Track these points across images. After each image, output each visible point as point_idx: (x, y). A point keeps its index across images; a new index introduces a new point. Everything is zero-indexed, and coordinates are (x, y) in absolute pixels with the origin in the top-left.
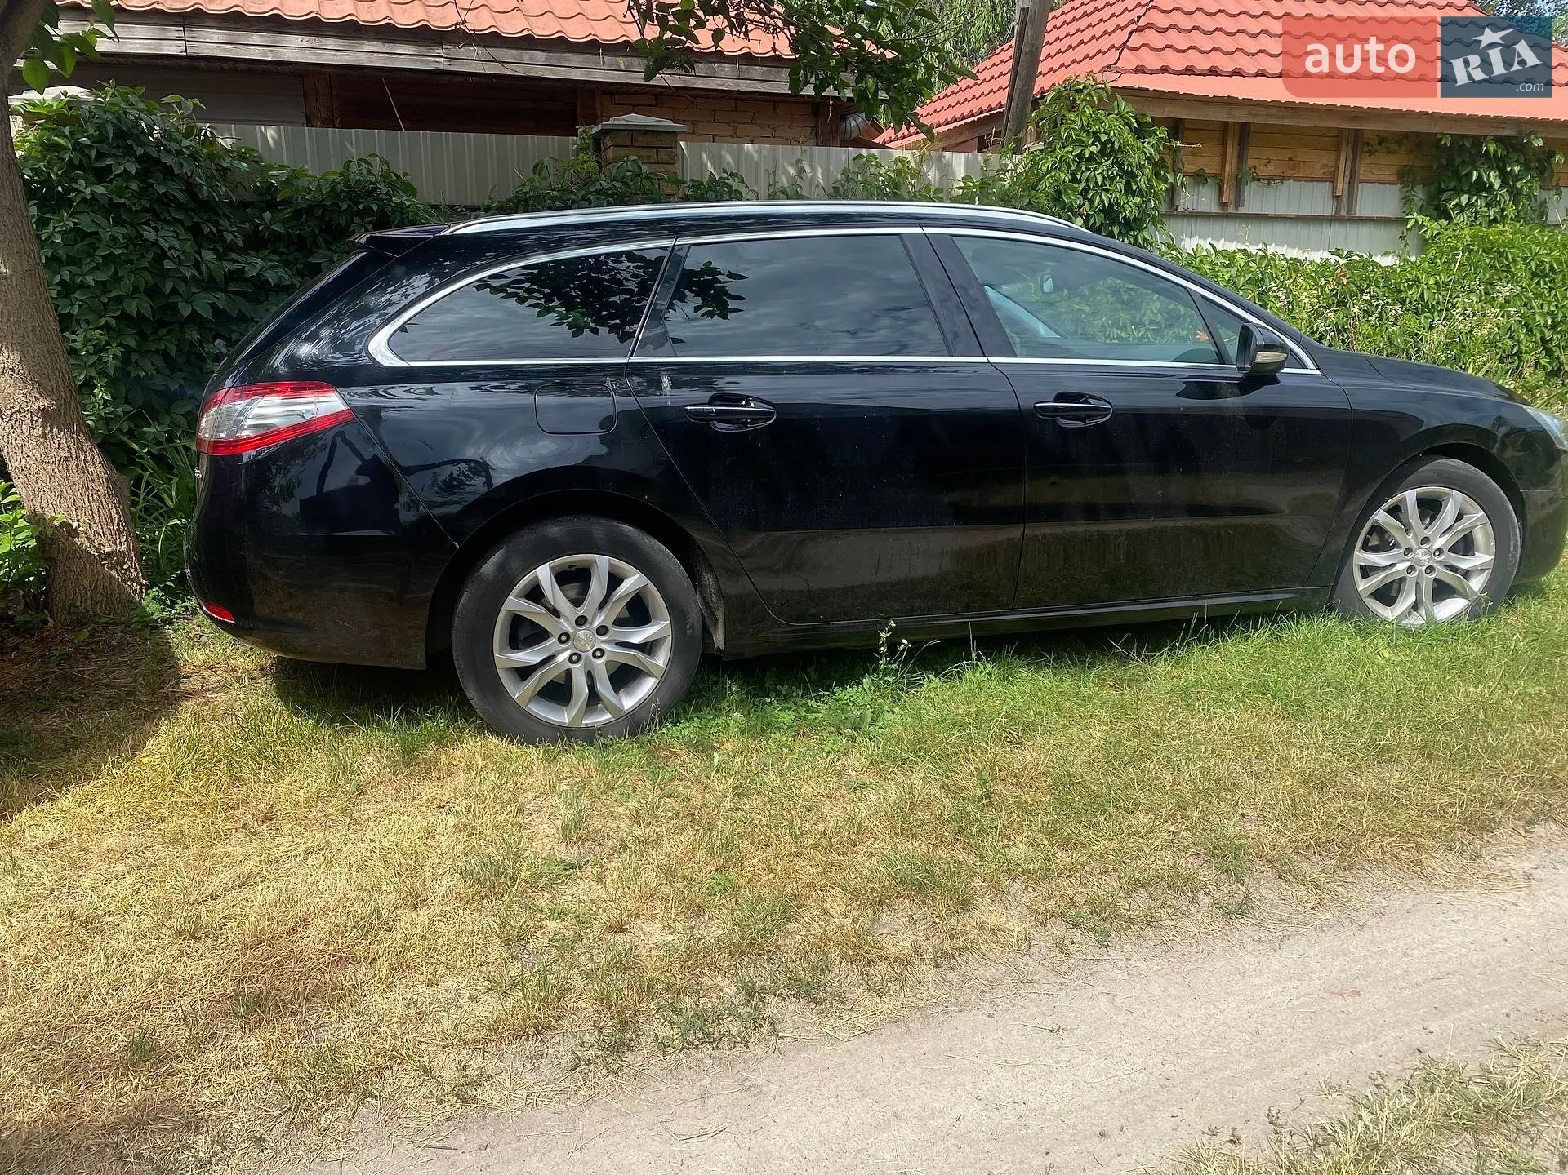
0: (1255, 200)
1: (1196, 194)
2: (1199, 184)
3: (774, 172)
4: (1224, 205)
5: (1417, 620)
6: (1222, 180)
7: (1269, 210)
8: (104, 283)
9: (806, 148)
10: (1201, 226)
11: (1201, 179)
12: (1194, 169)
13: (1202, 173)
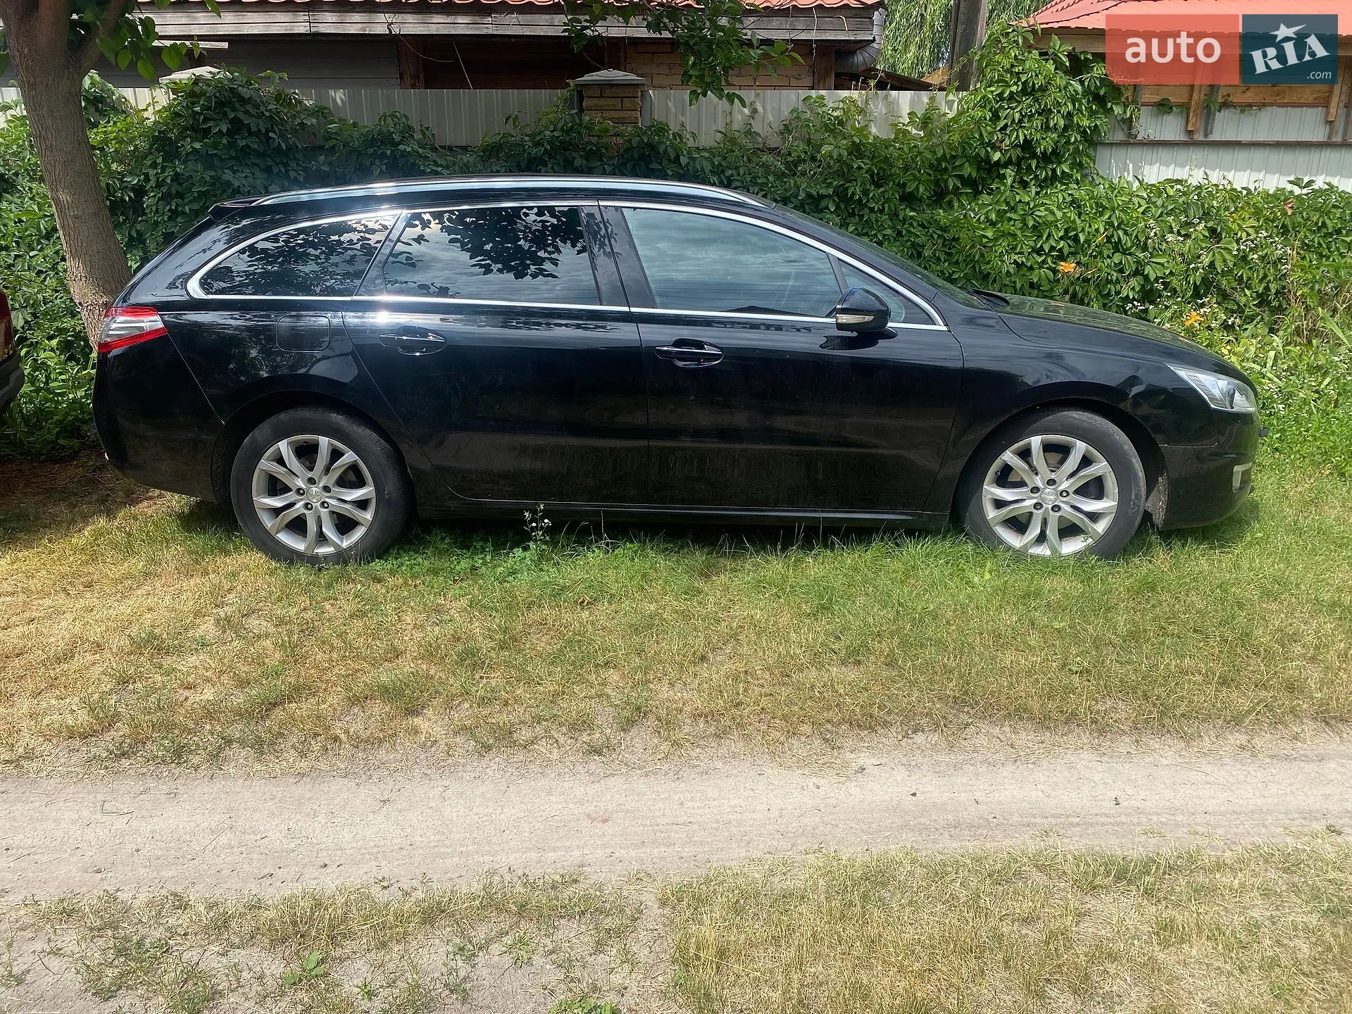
0: (1226, 126)
1: (1159, 123)
2: (1163, 114)
3: (731, 113)
4: (1190, 133)
5: (1043, 551)
6: (1188, 109)
7: (1245, 137)
8: (197, 211)
9: (759, 91)
10: (1164, 153)
11: (1166, 109)
12: (1157, 99)
13: (1166, 102)
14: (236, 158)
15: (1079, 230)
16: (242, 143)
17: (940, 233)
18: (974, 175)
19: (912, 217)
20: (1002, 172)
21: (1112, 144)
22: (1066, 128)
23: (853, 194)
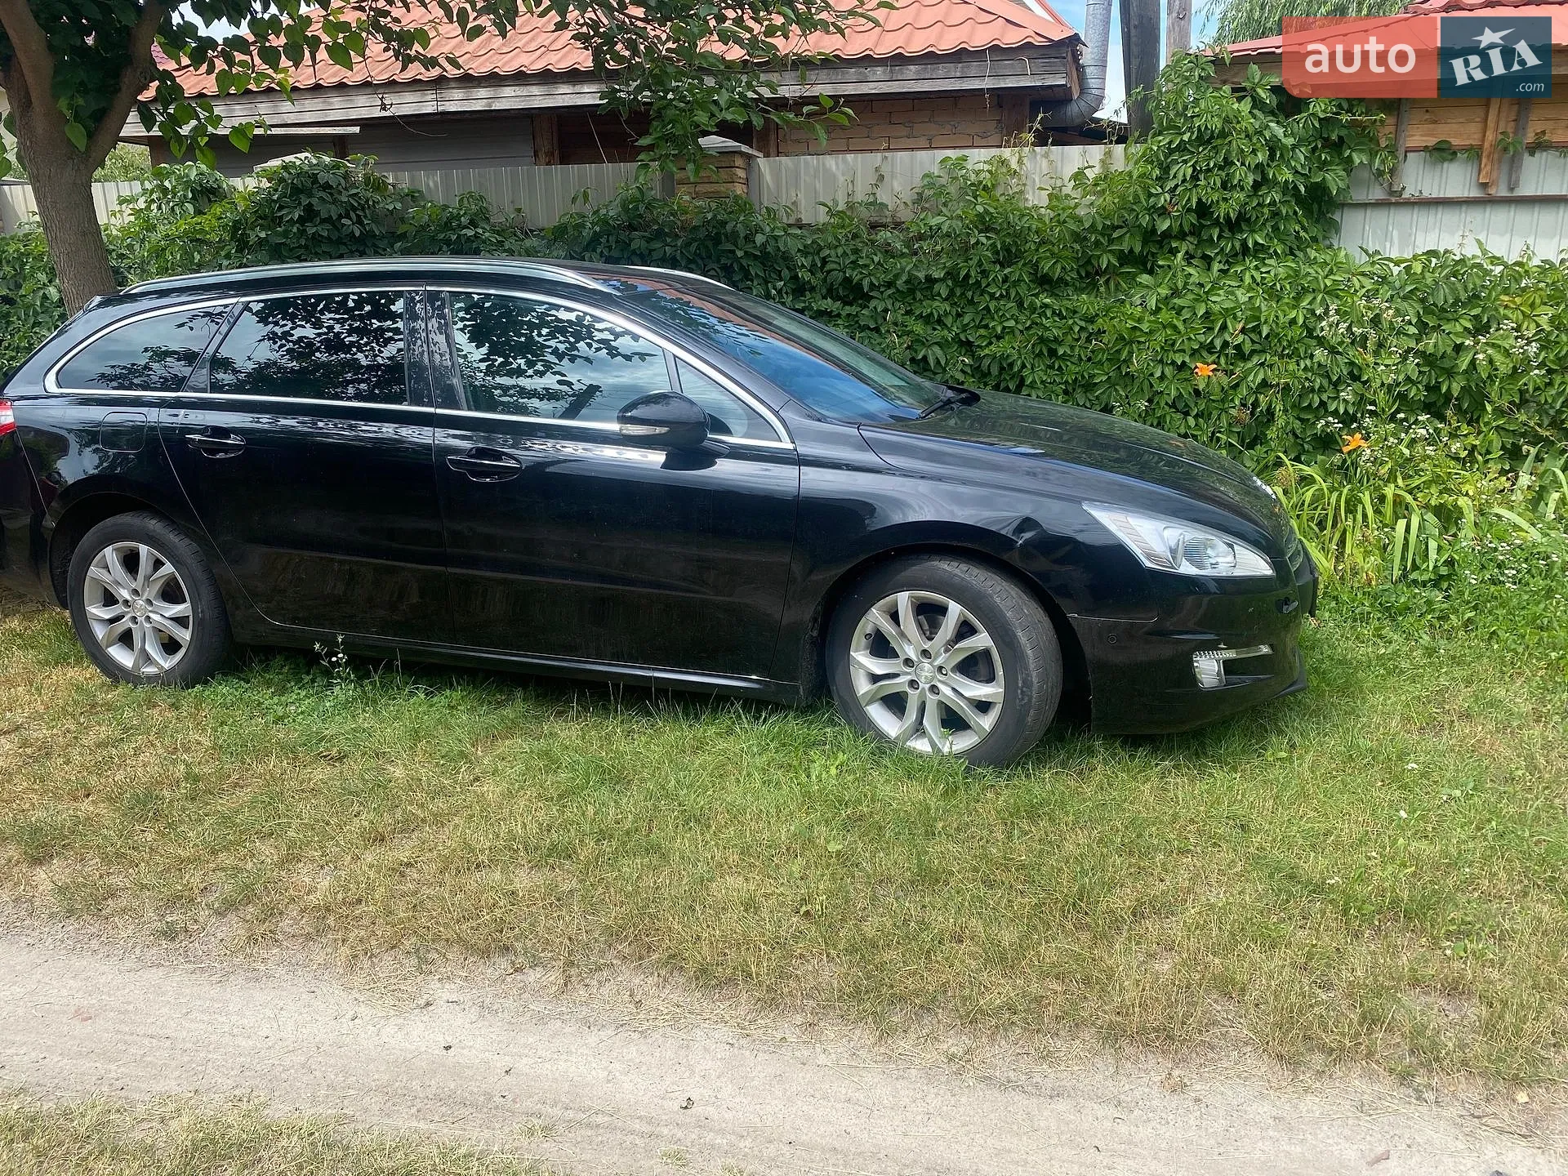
0: (1542, 176)
1: (1437, 174)
2: (1443, 162)
3: (853, 182)
4: (1485, 186)
5: (921, 745)
6: (1479, 155)
10: (1446, 215)
11: (1444, 155)
12: (1432, 141)
13: (1444, 146)
14: (306, 247)
15: (1263, 320)
16: (311, 231)
17: (1083, 324)
18: (1138, 249)
19: (1046, 306)
20: (1174, 245)
21: (1365, 206)
22: (1257, 186)
23: (967, 276)
